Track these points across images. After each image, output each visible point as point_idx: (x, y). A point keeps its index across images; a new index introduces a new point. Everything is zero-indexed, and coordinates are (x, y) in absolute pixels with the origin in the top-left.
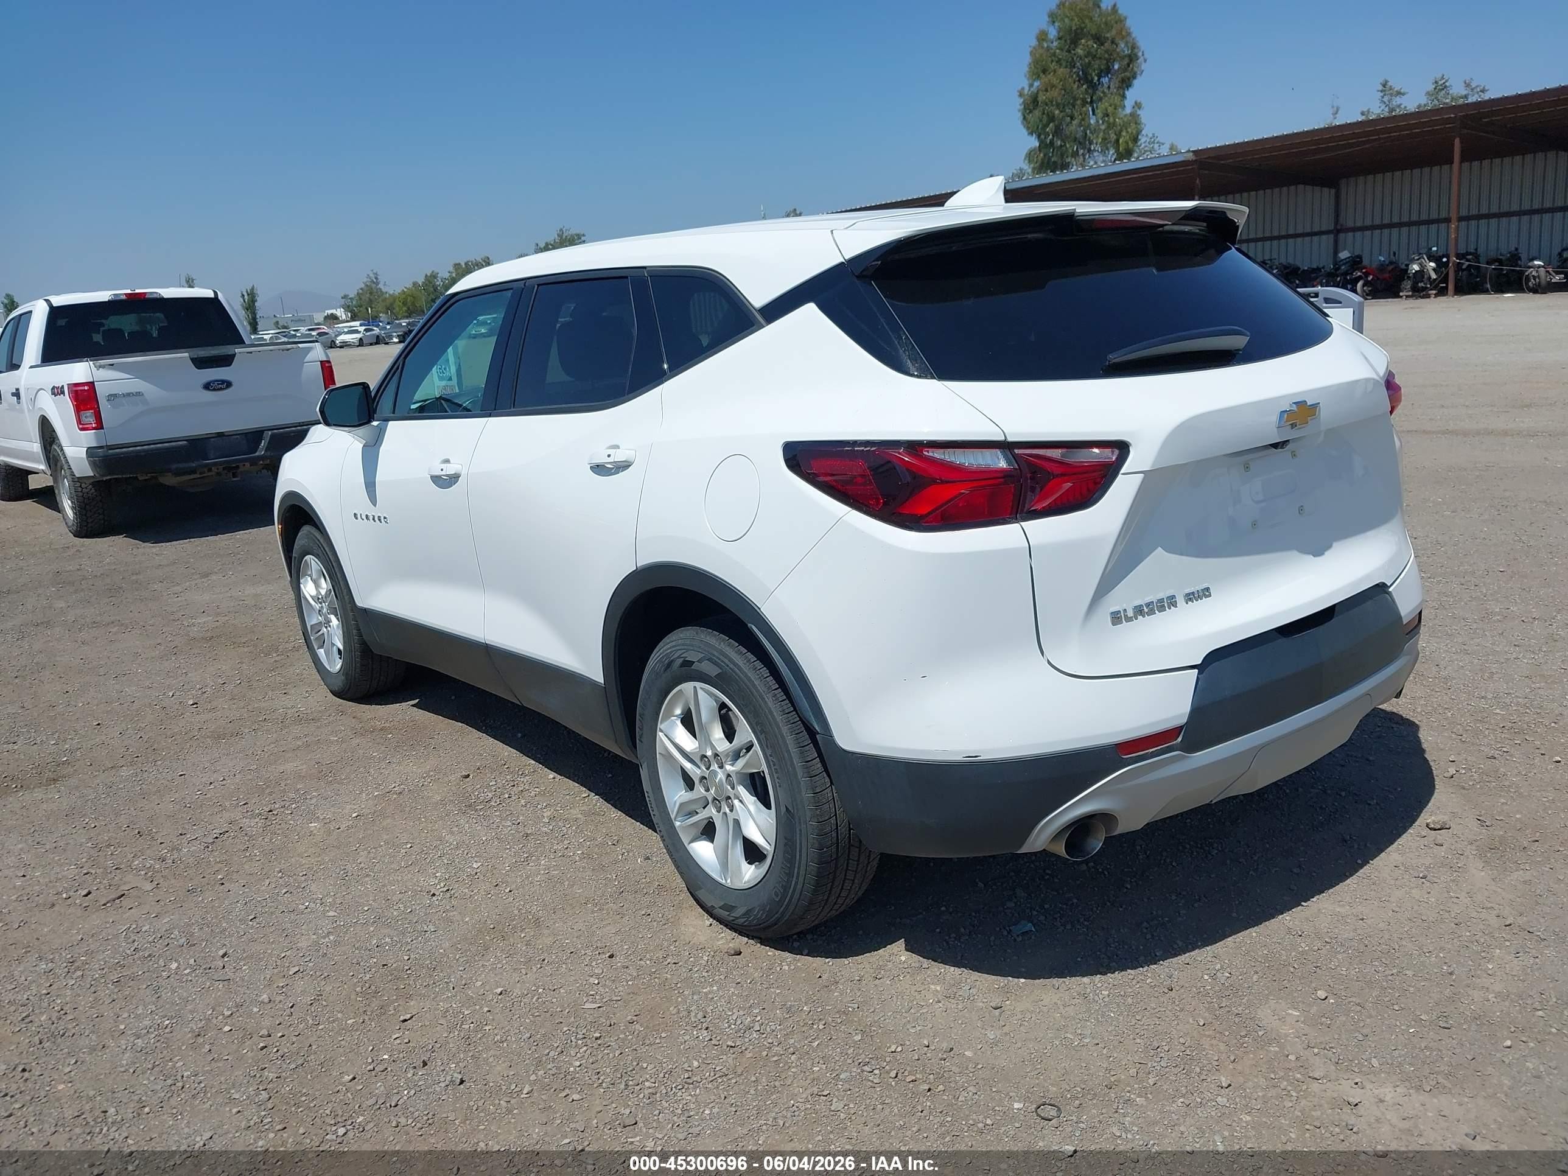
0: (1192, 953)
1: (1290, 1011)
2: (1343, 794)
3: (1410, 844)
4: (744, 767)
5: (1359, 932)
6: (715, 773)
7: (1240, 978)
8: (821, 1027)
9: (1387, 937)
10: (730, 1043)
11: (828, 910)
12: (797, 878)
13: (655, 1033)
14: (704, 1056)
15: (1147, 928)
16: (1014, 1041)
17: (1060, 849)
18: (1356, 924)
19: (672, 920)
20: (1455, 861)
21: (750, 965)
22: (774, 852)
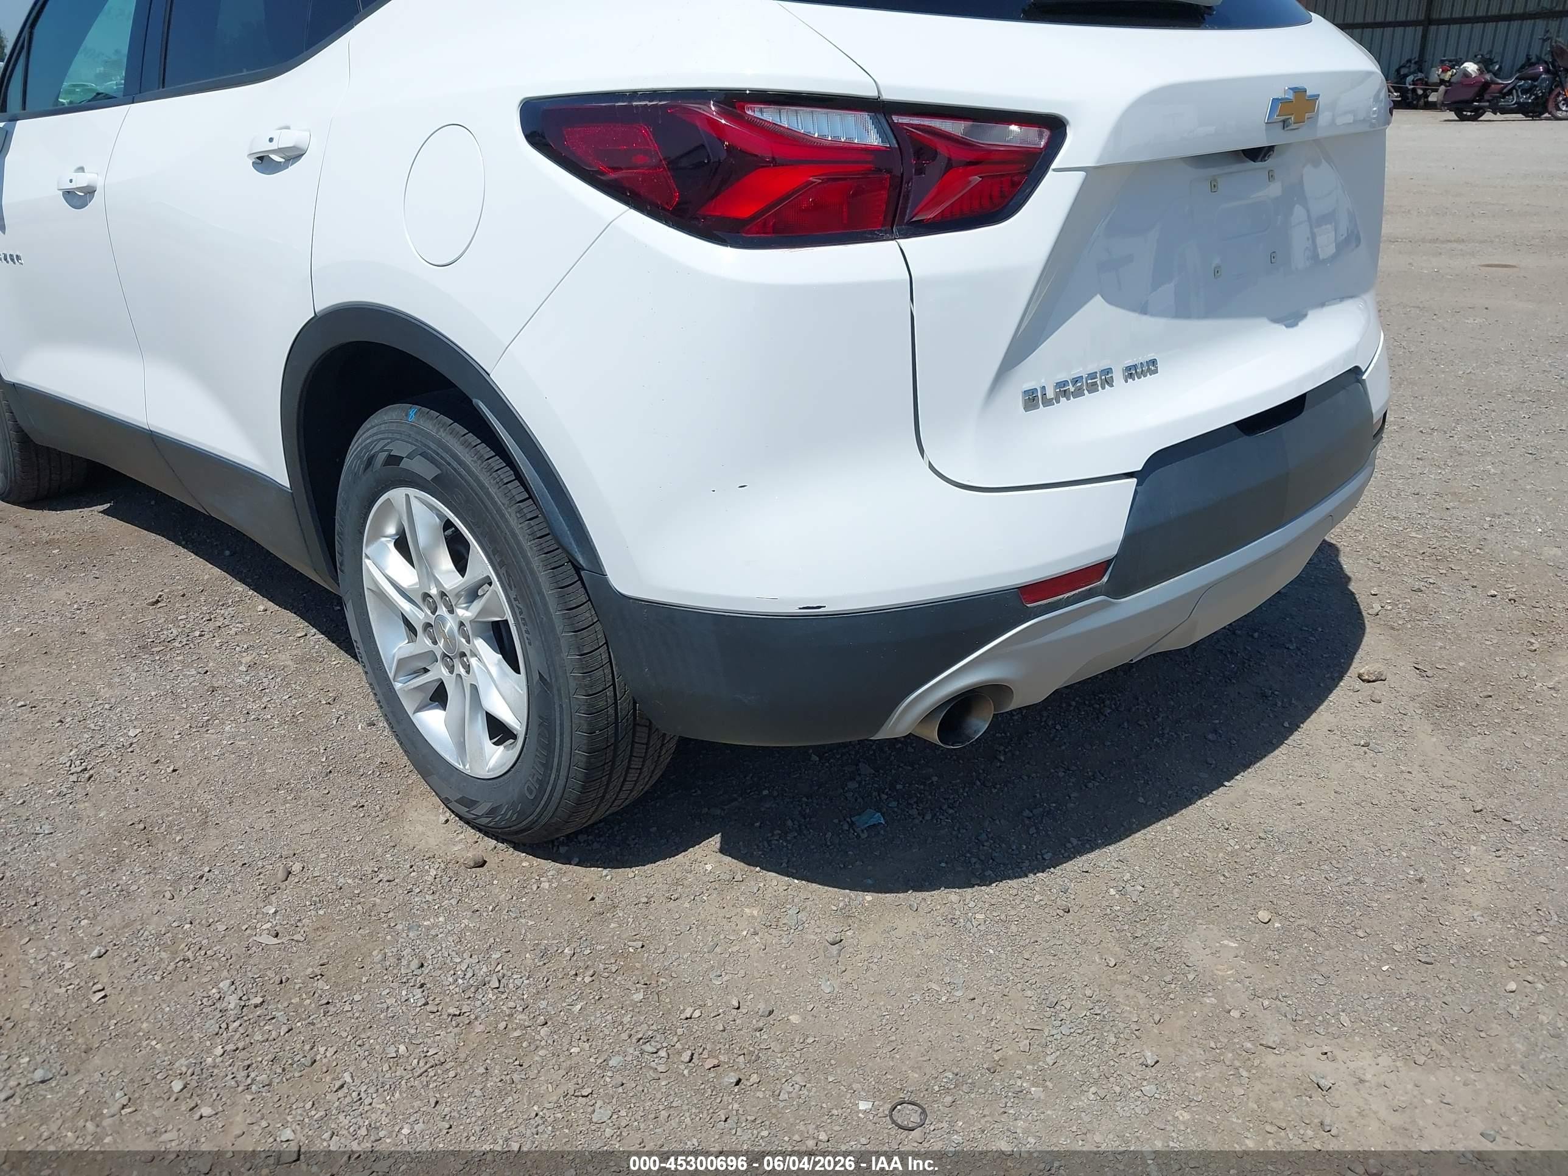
0: (1091, 855)
1: (1226, 942)
2: (1256, 635)
3: (1342, 700)
4: (479, 614)
5: (1298, 821)
6: (441, 620)
7: (1156, 893)
8: (587, 980)
9: (1333, 828)
10: (452, 1010)
11: (607, 807)
12: (558, 770)
13: (344, 994)
14: (413, 1031)
15: (1029, 818)
16: (858, 996)
17: (932, 734)
18: (1293, 810)
19: (393, 814)
20: (1398, 723)
21: (495, 882)
22: (526, 734)
